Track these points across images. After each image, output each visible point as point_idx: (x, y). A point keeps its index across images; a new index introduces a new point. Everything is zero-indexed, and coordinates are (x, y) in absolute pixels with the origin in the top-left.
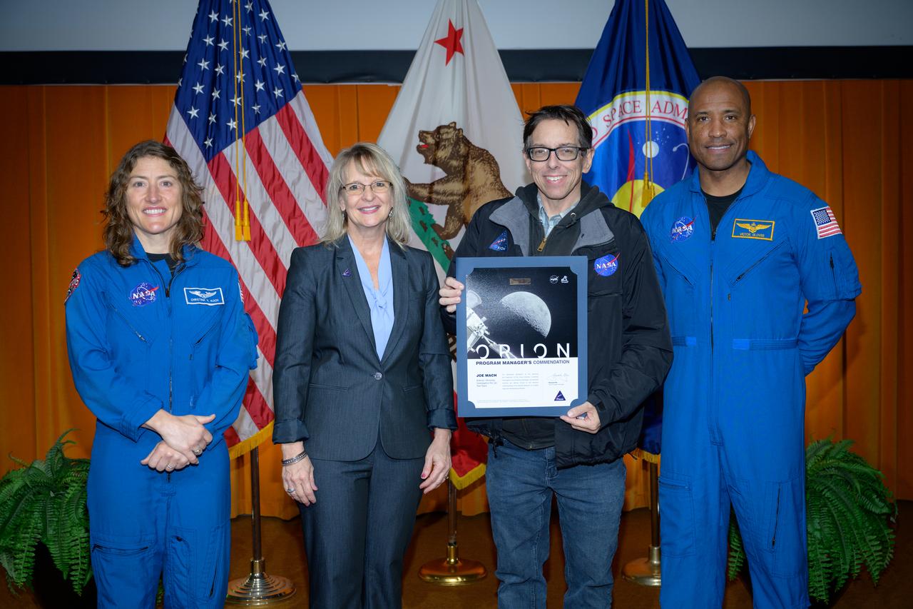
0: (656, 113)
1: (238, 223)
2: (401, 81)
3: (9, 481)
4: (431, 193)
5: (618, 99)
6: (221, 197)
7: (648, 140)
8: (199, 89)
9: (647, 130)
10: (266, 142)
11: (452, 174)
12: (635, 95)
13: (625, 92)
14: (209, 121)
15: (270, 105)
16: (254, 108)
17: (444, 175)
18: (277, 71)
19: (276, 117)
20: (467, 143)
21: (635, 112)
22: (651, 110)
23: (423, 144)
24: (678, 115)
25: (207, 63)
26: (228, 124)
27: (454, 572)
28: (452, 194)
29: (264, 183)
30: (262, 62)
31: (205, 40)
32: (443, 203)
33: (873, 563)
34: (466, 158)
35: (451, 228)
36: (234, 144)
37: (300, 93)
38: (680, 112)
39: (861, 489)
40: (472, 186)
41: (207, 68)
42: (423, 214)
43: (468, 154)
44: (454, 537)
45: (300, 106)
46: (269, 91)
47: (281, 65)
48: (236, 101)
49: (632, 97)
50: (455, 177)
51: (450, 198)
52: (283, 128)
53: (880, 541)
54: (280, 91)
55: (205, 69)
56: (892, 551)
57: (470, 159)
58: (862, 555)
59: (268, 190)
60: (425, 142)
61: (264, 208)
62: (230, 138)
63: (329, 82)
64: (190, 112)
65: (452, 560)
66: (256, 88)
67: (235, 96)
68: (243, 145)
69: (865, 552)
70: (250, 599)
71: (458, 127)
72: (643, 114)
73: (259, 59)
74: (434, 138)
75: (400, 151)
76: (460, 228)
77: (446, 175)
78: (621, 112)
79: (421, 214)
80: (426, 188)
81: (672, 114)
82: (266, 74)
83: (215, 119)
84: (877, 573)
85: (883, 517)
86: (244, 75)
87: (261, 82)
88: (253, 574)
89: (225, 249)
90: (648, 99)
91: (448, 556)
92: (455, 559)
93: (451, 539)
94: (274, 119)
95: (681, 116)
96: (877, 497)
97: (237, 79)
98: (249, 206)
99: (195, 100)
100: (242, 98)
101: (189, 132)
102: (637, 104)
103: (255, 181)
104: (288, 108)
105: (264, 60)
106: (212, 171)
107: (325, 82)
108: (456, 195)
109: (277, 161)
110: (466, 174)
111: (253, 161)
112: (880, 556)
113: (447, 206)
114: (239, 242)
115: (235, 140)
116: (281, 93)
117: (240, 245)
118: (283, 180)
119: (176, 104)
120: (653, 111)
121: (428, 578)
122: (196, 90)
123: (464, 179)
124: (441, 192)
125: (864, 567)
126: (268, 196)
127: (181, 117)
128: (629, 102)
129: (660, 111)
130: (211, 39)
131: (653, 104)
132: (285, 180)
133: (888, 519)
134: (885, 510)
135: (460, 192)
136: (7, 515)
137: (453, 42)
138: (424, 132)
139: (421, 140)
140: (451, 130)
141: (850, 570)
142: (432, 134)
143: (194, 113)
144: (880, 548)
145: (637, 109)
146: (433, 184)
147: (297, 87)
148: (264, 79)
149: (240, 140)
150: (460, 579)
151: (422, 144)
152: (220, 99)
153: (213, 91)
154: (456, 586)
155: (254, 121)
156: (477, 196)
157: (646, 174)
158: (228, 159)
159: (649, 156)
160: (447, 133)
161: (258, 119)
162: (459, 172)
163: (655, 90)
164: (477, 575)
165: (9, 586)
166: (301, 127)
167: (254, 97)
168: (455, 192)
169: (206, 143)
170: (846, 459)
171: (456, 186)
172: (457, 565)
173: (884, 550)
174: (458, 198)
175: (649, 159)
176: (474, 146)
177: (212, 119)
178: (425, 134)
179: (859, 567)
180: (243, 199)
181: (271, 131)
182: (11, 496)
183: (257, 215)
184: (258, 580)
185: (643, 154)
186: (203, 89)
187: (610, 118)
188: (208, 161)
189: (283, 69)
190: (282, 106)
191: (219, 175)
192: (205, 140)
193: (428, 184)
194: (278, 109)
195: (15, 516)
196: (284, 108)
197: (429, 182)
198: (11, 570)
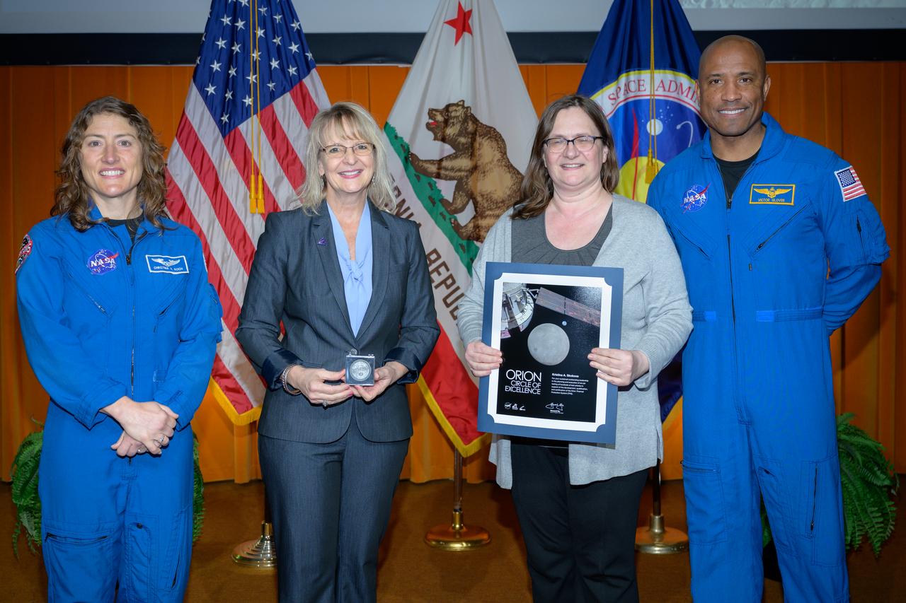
0: (660, 92)
1: (253, 196)
2: (411, 62)
3: (30, 443)
4: (439, 168)
5: (623, 78)
6: (237, 171)
7: (653, 118)
8: (216, 66)
9: (651, 108)
10: (280, 118)
11: (461, 151)
12: (640, 73)
13: (629, 71)
14: (226, 98)
15: (284, 83)
16: (269, 85)
17: (453, 151)
18: (292, 50)
19: (291, 94)
20: (475, 121)
21: (639, 90)
22: (655, 89)
23: (433, 121)
24: (682, 93)
25: (224, 42)
26: (245, 101)
27: (459, 537)
28: (460, 170)
29: (278, 158)
30: (277, 41)
31: (222, 20)
32: (452, 179)
33: (875, 534)
34: (474, 135)
35: (459, 203)
36: (249, 120)
37: (314, 71)
38: (684, 90)
39: (863, 461)
40: (479, 163)
41: (224, 46)
42: (432, 189)
43: (476, 131)
44: (459, 503)
45: (314, 83)
46: (283, 69)
47: (295, 44)
48: (252, 78)
49: (636, 76)
50: (463, 154)
51: (458, 174)
52: (297, 105)
53: (882, 512)
54: (294, 69)
55: (222, 48)
56: (894, 523)
57: (478, 136)
58: (863, 526)
59: (281, 164)
60: (434, 120)
61: (278, 182)
62: (246, 114)
63: (342, 63)
64: (208, 89)
65: (458, 526)
66: (271, 66)
67: (251, 74)
68: (258, 121)
69: (866, 523)
70: (262, 560)
71: (466, 105)
72: (648, 92)
73: (274, 38)
74: (442, 116)
75: (410, 128)
76: (467, 203)
77: (454, 151)
78: (626, 90)
79: (429, 189)
80: (435, 164)
81: (676, 93)
82: (280, 53)
83: (232, 95)
84: (878, 544)
85: (884, 489)
86: (259, 53)
87: (276, 60)
88: (264, 536)
89: (239, 222)
90: (652, 78)
91: (453, 521)
92: (460, 525)
93: (456, 505)
94: (288, 96)
95: (685, 94)
96: (879, 470)
97: (253, 57)
98: (263, 180)
99: (212, 77)
100: (258, 75)
101: (206, 108)
102: (642, 83)
103: (270, 157)
104: (302, 86)
105: (280, 38)
106: (228, 146)
107: (337, 63)
108: (464, 171)
109: (291, 136)
110: (473, 151)
111: (268, 136)
112: (881, 527)
113: (455, 182)
114: (253, 214)
115: (250, 116)
116: (295, 71)
117: (255, 217)
118: (297, 156)
119: (195, 81)
120: (657, 90)
121: (434, 543)
122: (213, 68)
123: (472, 155)
124: (450, 167)
125: (866, 538)
126: (282, 171)
127: (198, 93)
128: (634, 81)
129: (665, 90)
130: (228, 19)
131: (657, 82)
132: (298, 155)
133: (889, 492)
134: (887, 482)
135: (468, 168)
136: (28, 475)
137: (462, 23)
138: (433, 110)
139: (430, 118)
140: (460, 108)
141: (851, 541)
142: (441, 112)
143: (211, 90)
144: (881, 520)
145: (642, 88)
146: (441, 160)
147: (311, 66)
148: (279, 58)
149: (255, 115)
150: (465, 544)
151: (431, 121)
152: (236, 77)
153: (229, 69)
154: (462, 552)
155: (269, 97)
156: (484, 172)
157: (650, 151)
158: (244, 135)
159: (653, 134)
160: (456, 110)
161: (273, 96)
162: (467, 148)
163: (659, 69)
164: (480, 541)
165: (29, 544)
166: (314, 104)
167: (268, 75)
168: (463, 168)
169: (223, 118)
170: (848, 431)
171: (464, 163)
172: (462, 531)
173: (886, 522)
174: (466, 174)
175: (653, 137)
176: (481, 124)
177: (229, 95)
178: (434, 112)
179: (861, 538)
180: (257, 173)
181: (285, 107)
182: (32, 457)
183: (271, 189)
184: (269, 542)
185: (647, 132)
186: (220, 67)
187: (615, 96)
188: (224, 136)
189: (298, 48)
190: (296, 84)
191: (235, 150)
192: (222, 116)
193: (436, 161)
194: (292, 87)
195: (35, 476)
196: (298, 86)
197: (438, 158)
198: (31, 528)
